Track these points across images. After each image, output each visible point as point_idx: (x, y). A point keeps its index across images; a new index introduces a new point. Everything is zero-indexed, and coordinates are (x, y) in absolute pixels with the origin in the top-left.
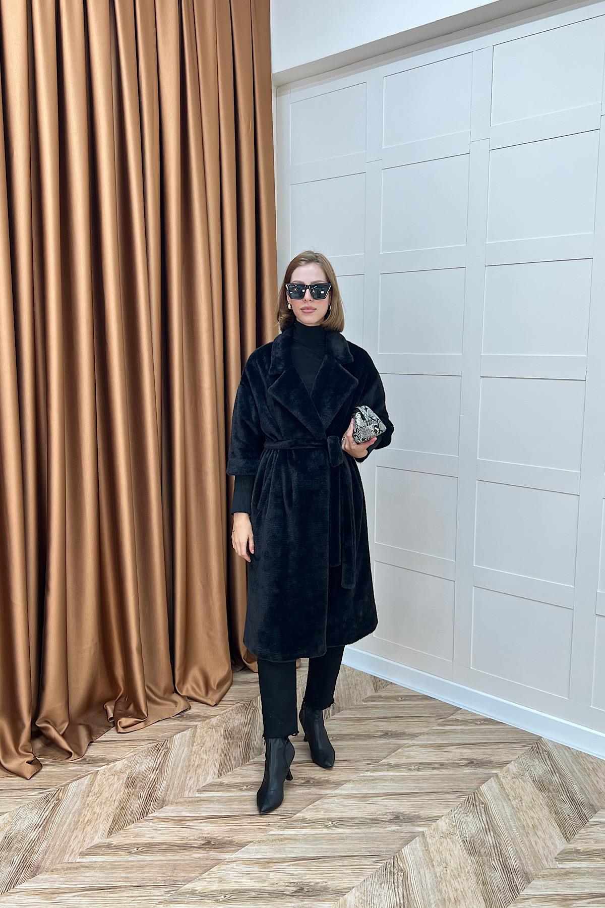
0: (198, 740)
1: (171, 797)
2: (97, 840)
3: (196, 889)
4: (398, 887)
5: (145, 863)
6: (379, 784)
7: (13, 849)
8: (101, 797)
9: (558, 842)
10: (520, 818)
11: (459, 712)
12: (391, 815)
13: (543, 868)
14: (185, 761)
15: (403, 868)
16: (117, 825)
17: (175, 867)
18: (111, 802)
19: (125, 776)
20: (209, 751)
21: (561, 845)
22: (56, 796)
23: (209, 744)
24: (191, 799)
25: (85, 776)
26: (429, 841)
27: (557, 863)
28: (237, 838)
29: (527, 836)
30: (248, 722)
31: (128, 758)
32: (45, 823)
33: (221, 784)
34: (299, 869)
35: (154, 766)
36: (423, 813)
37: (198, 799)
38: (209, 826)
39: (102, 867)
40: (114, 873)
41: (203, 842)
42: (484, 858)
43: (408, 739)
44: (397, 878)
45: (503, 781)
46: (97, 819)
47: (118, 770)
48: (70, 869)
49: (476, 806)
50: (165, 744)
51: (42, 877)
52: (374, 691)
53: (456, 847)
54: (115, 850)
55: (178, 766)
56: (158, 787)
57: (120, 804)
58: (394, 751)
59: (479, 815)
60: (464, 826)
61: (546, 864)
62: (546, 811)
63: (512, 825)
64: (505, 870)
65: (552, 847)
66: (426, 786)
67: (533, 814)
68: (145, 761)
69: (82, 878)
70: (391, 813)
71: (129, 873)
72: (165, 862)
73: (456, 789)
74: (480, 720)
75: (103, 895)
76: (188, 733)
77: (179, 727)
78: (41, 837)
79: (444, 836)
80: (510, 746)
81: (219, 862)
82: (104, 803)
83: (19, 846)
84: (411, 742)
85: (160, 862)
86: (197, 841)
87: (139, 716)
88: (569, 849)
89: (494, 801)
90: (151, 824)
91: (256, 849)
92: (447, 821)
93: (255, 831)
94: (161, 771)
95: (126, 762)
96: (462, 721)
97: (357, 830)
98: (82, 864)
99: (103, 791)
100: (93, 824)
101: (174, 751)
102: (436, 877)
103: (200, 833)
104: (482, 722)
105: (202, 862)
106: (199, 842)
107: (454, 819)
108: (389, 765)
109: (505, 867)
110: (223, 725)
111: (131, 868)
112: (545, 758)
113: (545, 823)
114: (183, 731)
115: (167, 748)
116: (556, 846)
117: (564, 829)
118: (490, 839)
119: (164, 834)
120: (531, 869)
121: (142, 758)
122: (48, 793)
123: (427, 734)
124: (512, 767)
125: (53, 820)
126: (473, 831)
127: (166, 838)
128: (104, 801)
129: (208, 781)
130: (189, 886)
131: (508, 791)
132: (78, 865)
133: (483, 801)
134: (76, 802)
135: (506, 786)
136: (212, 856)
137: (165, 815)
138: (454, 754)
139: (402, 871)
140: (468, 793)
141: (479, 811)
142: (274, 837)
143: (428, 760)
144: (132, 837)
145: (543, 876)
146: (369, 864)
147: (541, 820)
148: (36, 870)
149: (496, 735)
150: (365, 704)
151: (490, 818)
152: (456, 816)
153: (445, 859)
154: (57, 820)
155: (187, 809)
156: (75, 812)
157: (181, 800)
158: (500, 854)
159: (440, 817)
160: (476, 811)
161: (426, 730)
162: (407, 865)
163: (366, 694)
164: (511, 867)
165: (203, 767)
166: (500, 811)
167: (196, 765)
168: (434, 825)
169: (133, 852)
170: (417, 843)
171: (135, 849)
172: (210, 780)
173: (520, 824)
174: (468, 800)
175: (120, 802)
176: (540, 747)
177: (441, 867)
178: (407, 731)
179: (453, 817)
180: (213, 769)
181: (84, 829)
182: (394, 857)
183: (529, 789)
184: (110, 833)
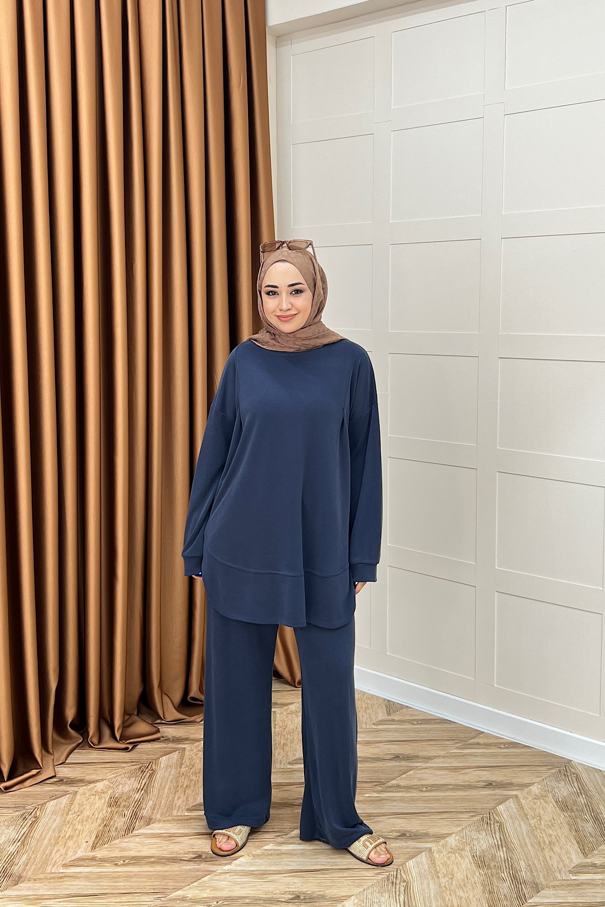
0: (187, 761)
2: (80, 854)
3: (187, 896)
4: (399, 895)
5: (133, 873)
8: (82, 816)
9: (574, 857)
10: (536, 835)
11: (481, 735)
12: (397, 832)
13: (555, 879)
15: (406, 879)
16: (100, 840)
18: (93, 820)
21: (577, 858)
22: (33, 814)
24: (179, 818)
26: (436, 855)
27: (571, 875)
31: (109, 779)
34: (296, 880)
35: (139, 787)
39: (87, 877)
40: (100, 882)
41: (193, 856)
42: (493, 870)
43: (420, 762)
44: (400, 887)
45: (523, 802)
46: (79, 835)
47: (99, 790)
48: (54, 878)
50: (150, 766)
51: (24, 885)
52: (386, 714)
53: (464, 861)
55: (165, 786)
56: (144, 807)
60: (475, 843)
61: (559, 876)
63: (528, 842)
64: (514, 881)
65: (567, 862)
66: (437, 807)
67: (551, 832)
68: (129, 782)
69: (67, 886)
71: (116, 882)
72: (154, 873)
73: (470, 809)
74: (504, 744)
75: (90, 901)
77: (166, 750)
78: (20, 851)
79: (453, 851)
80: (534, 769)
88: (587, 863)
89: (510, 820)
90: (137, 839)
95: (107, 783)
96: (484, 744)
98: (66, 874)
100: (75, 838)
102: (440, 886)
104: (506, 746)
108: (398, 786)
109: (515, 878)
111: (119, 877)
112: (572, 781)
113: (563, 839)
115: (153, 770)
116: (571, 860)
117: (583, 846)
118: (502, 854)
119: (152, 848)
120: (542, 880)
121: (125, 779)
122: (25, 811)
123: (444, 757)
124: (535, 789)
126: (484, 847)
128: (85, 819)
130: (179, 893)
131: (527, 809)
133: (498, 820)
135: (526, 807)
137: (151, 832)
138: (472, 776)
139: (404, 881)
140: (483, 813)
142: (269, 852)
143: (441, 783)
145: (554, 887)
146: (370, 875)
148: (18, 880)
150: (376, 727)
151: (504, 835)
152: (468, 833)
154: (36, 835)
155: (175, 827)
156: (54, 830)
159: (450, 834)
160: (490, 829)
161: (442, 753)
162: (410, 876)
163: (378, 717)
166: (515, 829)
167: (185, 786)
168: (442, 842)
169: (119, 864)
170: (423, 858)
171: (122, 862)
174: (482, 819)
175: (103, 820)
176: (568, 770)
177: (447, 879)
178: (421, 754)
179: (465, 835)
182: (397, 869)
183: (550, 810)
184: (94, 847)
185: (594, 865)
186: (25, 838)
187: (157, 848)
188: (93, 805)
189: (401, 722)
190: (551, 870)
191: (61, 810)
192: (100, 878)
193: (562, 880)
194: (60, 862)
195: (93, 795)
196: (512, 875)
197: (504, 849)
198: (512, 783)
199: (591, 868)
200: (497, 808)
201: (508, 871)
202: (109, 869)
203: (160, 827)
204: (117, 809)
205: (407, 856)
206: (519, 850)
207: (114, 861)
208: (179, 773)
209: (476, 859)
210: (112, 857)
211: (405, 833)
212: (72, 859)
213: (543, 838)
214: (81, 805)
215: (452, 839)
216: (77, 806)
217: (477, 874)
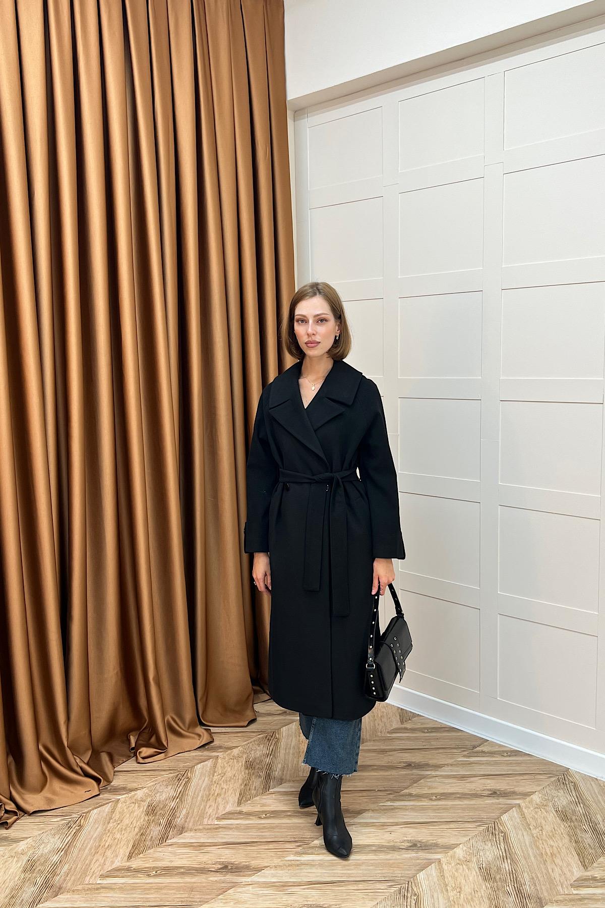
0: (219, 770)
1: (191, 825)
2: (117, 864)
6: (399, 813)
7: (36, 871)
9: (575, 870)
12: (408, 842)
13: (558, 893)
14: (205, 790)
16: (136, 849)
17: (192, 889)
19: (146, 804)
20: (230, 781)
21: (577, 872)
23: (229, 774)
24: (209, 827)
25: (106, 804)
26: (445, 867)
27: (572, 889)
28: (254, 863)
29: (545, 864)
30: (270, 753)
31: (148, 787)
32: (67, 847)
33: (240, 813)
36: (440, 841)
37: (217, 826)
38: (227, 851)
39: (122, 889)
42: (499, 883)
46: (117, 844)
49: (495, 835)
50: (186, 774)
53: (471, 873)
54: (134, 873)
55: (198, 795)
57: (140, 830)
58: (415, 782)
59: (498, 844)
60: (481, 854)
62: (566, 840)
65: (568, 874)
66: (446, 816)
68: (166, 790)
70: (408, 841)
71: (147, 894)
76: (209, 763)
77: (201, 758)
79: (460, 863)
81: (235, 885)
82: (125, 830)
83: (42, 868)
84: (434, 773)
85: (178, 885)
86: (214, 866)
87: (161, 747)
88: (586, 876)
90: (170, 849)
91: (272, 874)
92: (465, 848)
93: (272, 856)
94: (181, 800)
97: (375, 857)
99: (123, 818)
101: (194, 781)
103: (217, 858)
105: (218, 885)
106: (217, 866)
107: (472, 847)
109: (519, 892)
110: (245, 756)
113: (564, 850)
114: (204, 762)
115: (188, 778)
118: (506, 866)
120: (545, 895)
121: (163, 787)
122: (70, 820)
123: (451, 765)
125: (74, 844)
126: (490, 858)
127: (185, 863)
128: (124, 828)
129: (227, 809)
131: (530, 820)
132: (99, 886)
133: (503, 830)
134: (98, 827)
136: (228, 880)
137: (184, 841)
138: (478, 785)
140: (489, 822)
141: (497, 839)
143: (450, 791)
144: (151, 861)
147: (560, 849)
148: (58, 891)
149: (523, 767)
153: (460, 884)
154: (79, 845)
156: (96, 838)
157: (201, 827)
158: (516, 880)
160: (495, 839)
164: (525, 892)
165: (222, 796)
166: (519, 839)
167: (216, 794)
168: (451, 853)
169: (152, 875)
171: (154, 872)
172: (229, 808)
173: (538, 852)
175: (140, 828)
180: (233, 798)
181: (105, 852)
184: (130, 857)
185: (594, 879)
186: (68, 847)
187: (187, 858)
188: (132, 813)
189: (413, 730)
190: (554, 884)
191: (103, 819)
192: (133, 889)
193: (565, 894)
194: (98, 873)
195: (133, 803)
196: (516, 889)
197: (509, 861)
198: (515, 792)
199: (591, 881)
200: (502, 817)
201: (513, 884)
202: (142, 880)
203: (191, 836)
204: (153, 818)
205: (417, 868)
206: (523, 862)
207: (146, 872)
208: (212, 782)
209: (482, 871)
210: (145, 868)
211: (416, 843)
212: (109, 870)
213: (545, 849)
214: (122, 813)
215: (460, 849)
216: (117, 814)
217: (484, 888)
